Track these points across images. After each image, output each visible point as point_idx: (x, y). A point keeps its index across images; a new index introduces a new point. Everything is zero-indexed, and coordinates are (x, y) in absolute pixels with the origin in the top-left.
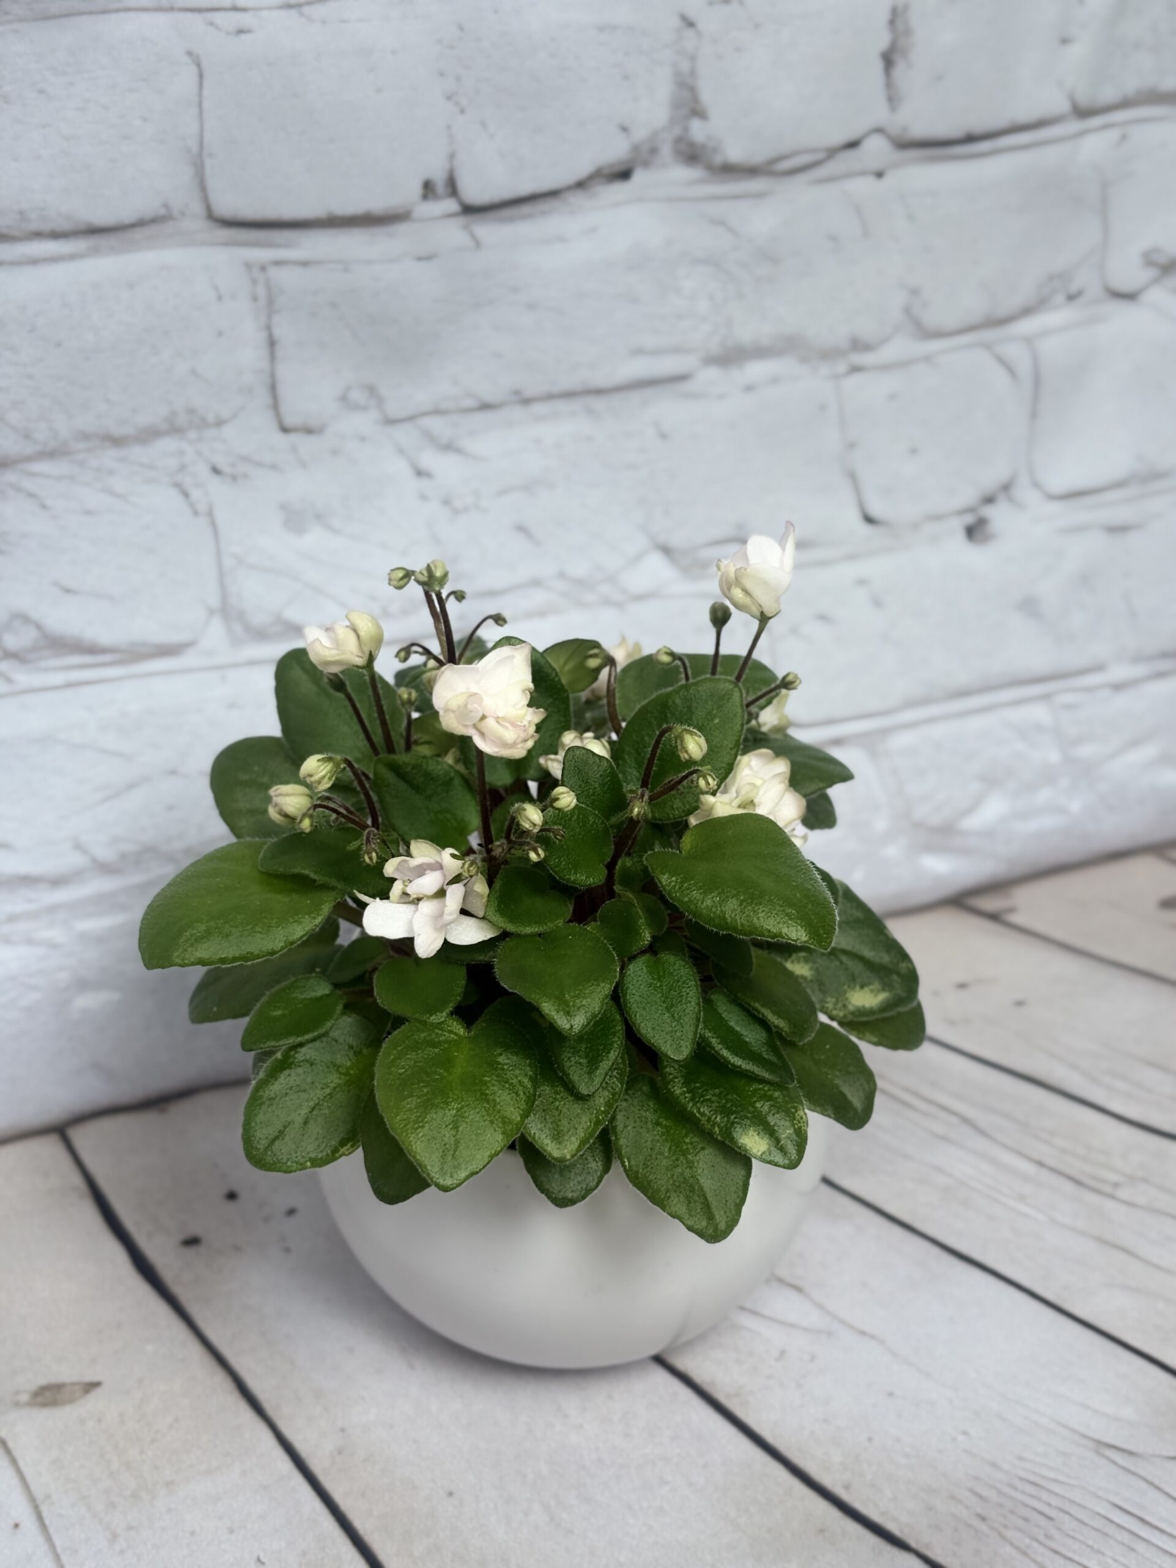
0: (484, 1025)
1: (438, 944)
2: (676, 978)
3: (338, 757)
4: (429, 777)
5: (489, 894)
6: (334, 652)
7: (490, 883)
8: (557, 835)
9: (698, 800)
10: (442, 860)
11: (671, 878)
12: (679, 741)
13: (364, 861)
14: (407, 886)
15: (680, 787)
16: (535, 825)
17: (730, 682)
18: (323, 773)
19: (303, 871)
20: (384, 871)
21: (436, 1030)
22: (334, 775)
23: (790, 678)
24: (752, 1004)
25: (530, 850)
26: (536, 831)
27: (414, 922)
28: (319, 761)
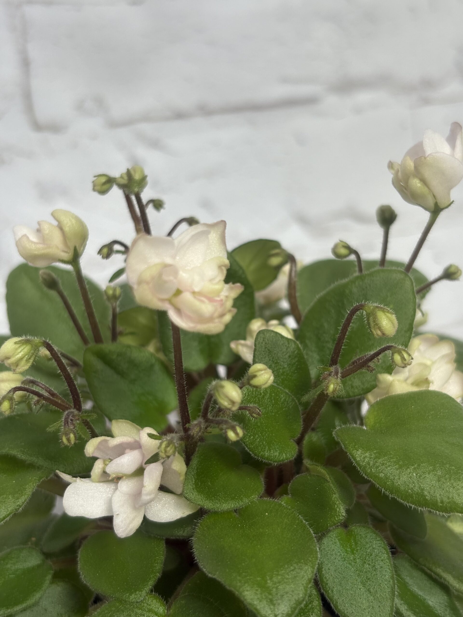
0: (183, 602)
1: (137, 522)
2: (369, 551)
3: (37, 340)
4: (133, 363)
5: (187, 471)
6: (41, 246)
7: (188, 462)
8: (253, 413)
9: (376, 379)
10: (140, 438)
11: (365, 453)
12: (371, 318)
13: (62, 442)
14: (106, 465)
15: (371, 364)
16: (233, 403)
17: (401, 272)
18: (20, 355)
19: (11, 452)
20: (85, 451)
21: (136, 610)
22: (31, 357)
23: (452, 270)
24: (434, 568)
25: (228, 428)
26: (235, 408)
27: (113, 501)
28: (16, 343)
